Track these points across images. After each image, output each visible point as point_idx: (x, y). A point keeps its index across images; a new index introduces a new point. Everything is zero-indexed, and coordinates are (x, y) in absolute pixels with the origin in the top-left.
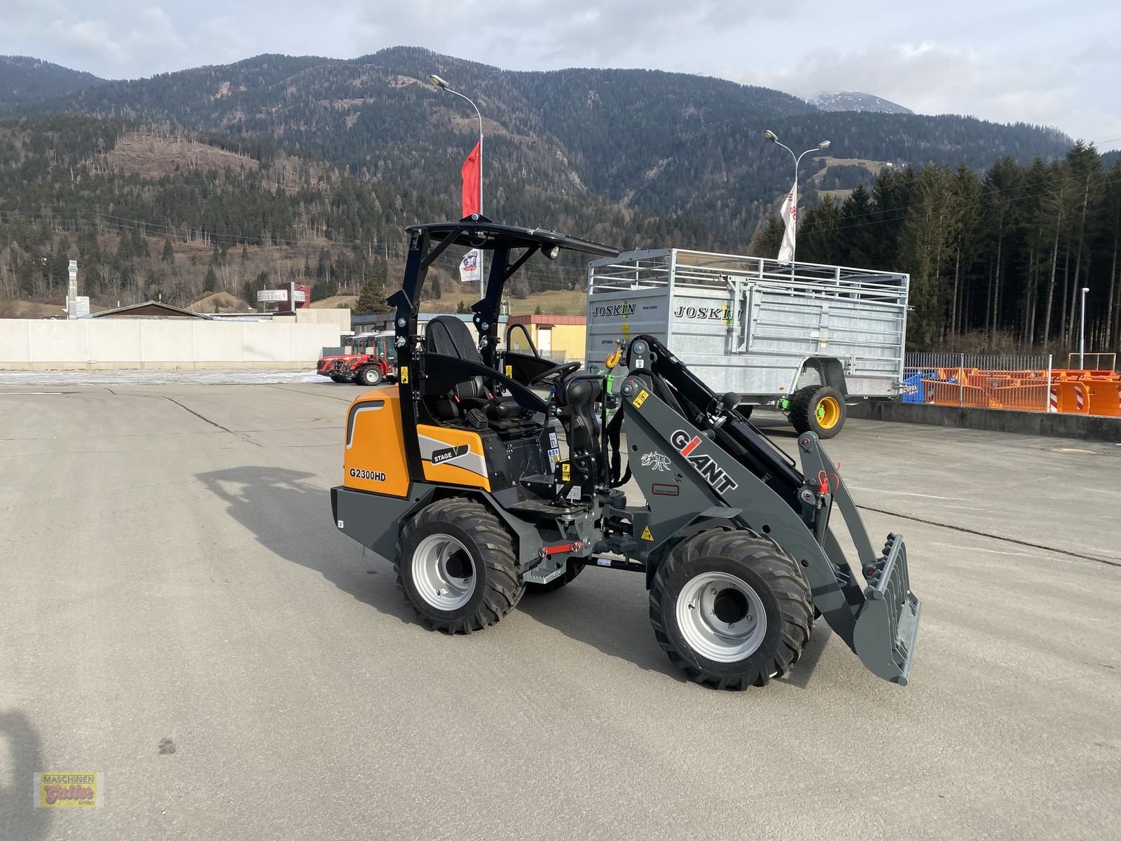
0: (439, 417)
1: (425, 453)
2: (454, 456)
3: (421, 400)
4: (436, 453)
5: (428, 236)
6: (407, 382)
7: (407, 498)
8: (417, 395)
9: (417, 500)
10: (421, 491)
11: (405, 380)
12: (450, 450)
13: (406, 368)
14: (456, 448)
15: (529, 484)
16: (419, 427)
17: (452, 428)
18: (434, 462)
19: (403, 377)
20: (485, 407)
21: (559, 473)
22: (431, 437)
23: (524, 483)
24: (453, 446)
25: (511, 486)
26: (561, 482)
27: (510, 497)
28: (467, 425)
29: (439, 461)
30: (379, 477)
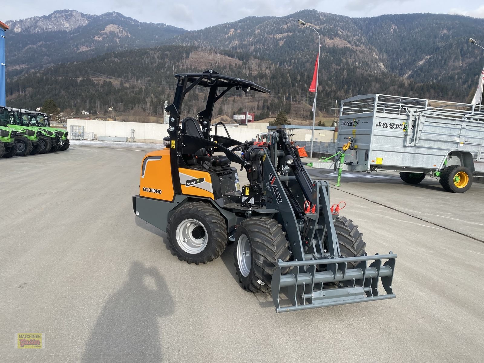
0: (188, 165)
1: (183, 181)
2: (197, 183)
3: (181, 157)
4: (188, 181)
5: (186, 78)
6: (174, 148)
7: (173, 202)
8: (179, 154)
9: (178, 203)
10: (180, 199)
12: (195, 180)
13: (174, 141)
14: (198, 179)
15: (229, 196)
16: (180, 169)
17: (195, 170)
18: (187, 185)
20: (212, 161)
21: (244, 191)
22: (185, 174)
23: (227, 196)
24: (197, 178)
25: (222, 197)
26: (245, 195)
27: (221, 202)
28: (202, 169)
29: (189, 185)
30: (158, 191)
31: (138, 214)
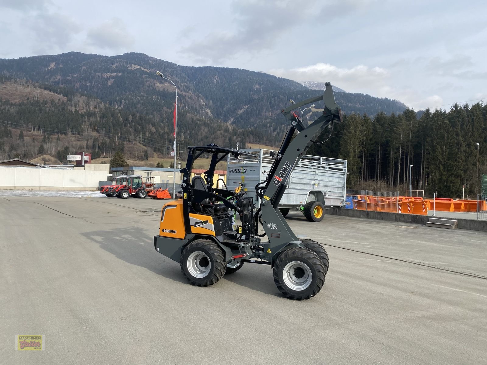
0: (197, 211)
1: (192, 223)
2: (202, 224)
3: (191, 205)
4: (196, 223)
5: (195, 150)
6: (186, 199)
7: (184, 239)
8: (190, 203)
9: (188, 240)
10: (190, 237)
11: (185, 198)
12: (201, 222)
13: (186, 194)
14: (203, 221)
15: (227, 234)
16: (190, 214)
17: (201, 214)
18: (195, 226)
19: (185, 197)
20: (214, 207)
21: (238, 230)
22: (194, 218)
23: (225, 234)
24: (202, 221)
25: (221, 235)
26: (238, 233)
27: (220, 238)
28: (207, 213)
29: (197, 226)
30: (174, 232)
31: (158, 250)
